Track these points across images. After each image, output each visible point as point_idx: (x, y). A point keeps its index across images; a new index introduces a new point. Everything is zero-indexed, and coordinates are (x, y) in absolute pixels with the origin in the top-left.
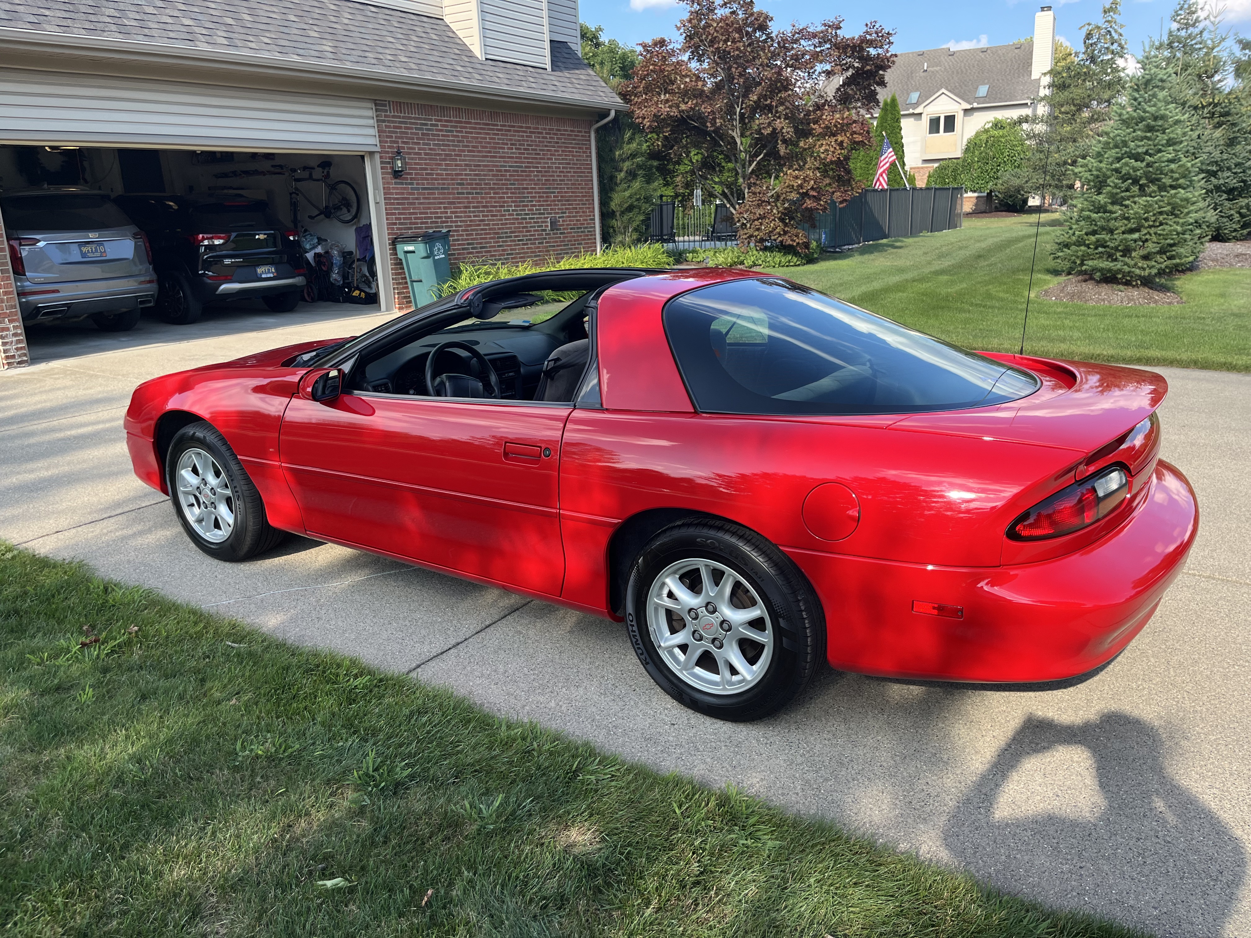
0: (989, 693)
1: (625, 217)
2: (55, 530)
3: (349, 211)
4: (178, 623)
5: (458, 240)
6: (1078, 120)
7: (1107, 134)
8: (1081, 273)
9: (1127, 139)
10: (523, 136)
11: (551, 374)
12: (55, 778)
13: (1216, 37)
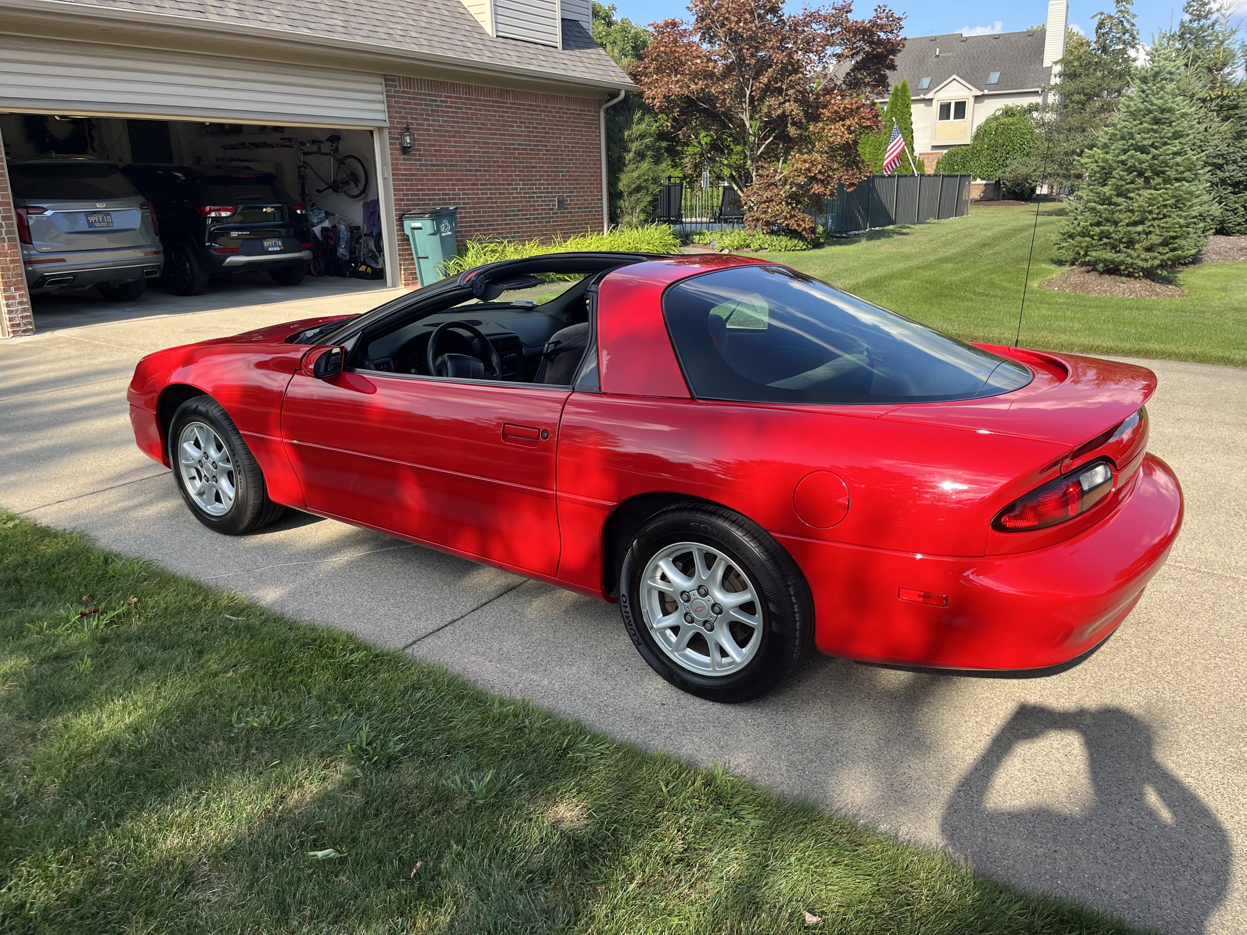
0: (974, 679)
1: (633, 198)
2: (57, 500)
3: (357, 186)
4: (177, 595)
5: (466, 217)
6: (1088, 110)
7: (1114, 125)
8: (1083, 264)
9: (1134, 131)
10: (532, 115)
11: (551, 357)
12: (52, 746)
13: (1226, 30)
